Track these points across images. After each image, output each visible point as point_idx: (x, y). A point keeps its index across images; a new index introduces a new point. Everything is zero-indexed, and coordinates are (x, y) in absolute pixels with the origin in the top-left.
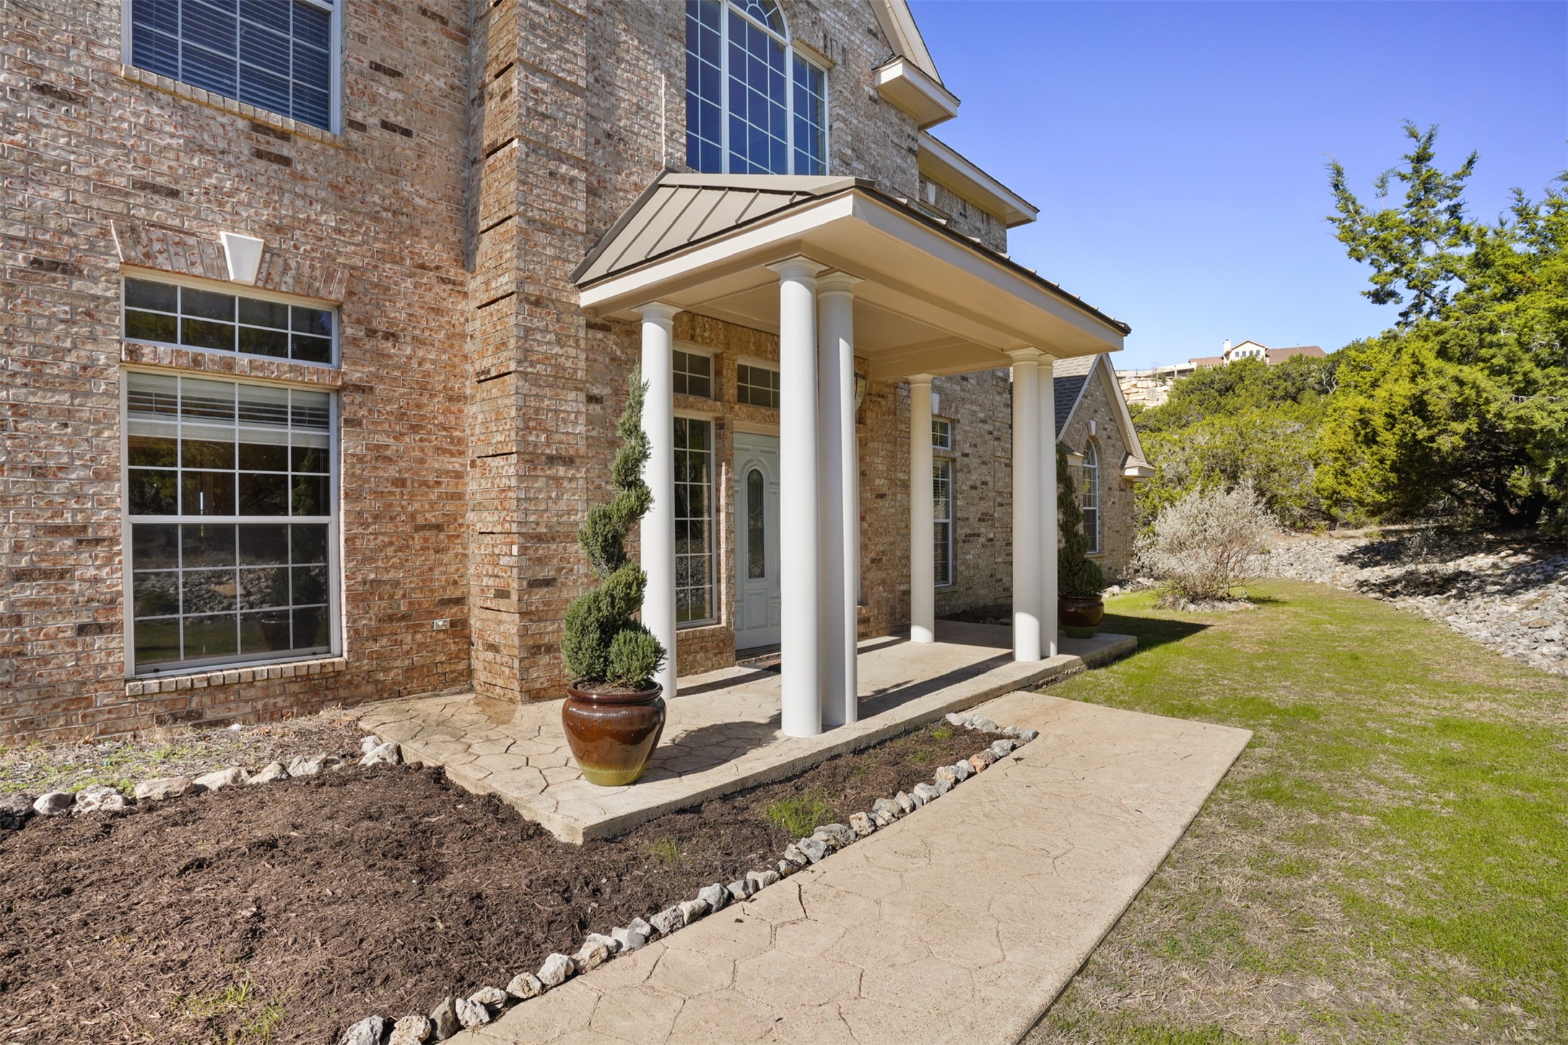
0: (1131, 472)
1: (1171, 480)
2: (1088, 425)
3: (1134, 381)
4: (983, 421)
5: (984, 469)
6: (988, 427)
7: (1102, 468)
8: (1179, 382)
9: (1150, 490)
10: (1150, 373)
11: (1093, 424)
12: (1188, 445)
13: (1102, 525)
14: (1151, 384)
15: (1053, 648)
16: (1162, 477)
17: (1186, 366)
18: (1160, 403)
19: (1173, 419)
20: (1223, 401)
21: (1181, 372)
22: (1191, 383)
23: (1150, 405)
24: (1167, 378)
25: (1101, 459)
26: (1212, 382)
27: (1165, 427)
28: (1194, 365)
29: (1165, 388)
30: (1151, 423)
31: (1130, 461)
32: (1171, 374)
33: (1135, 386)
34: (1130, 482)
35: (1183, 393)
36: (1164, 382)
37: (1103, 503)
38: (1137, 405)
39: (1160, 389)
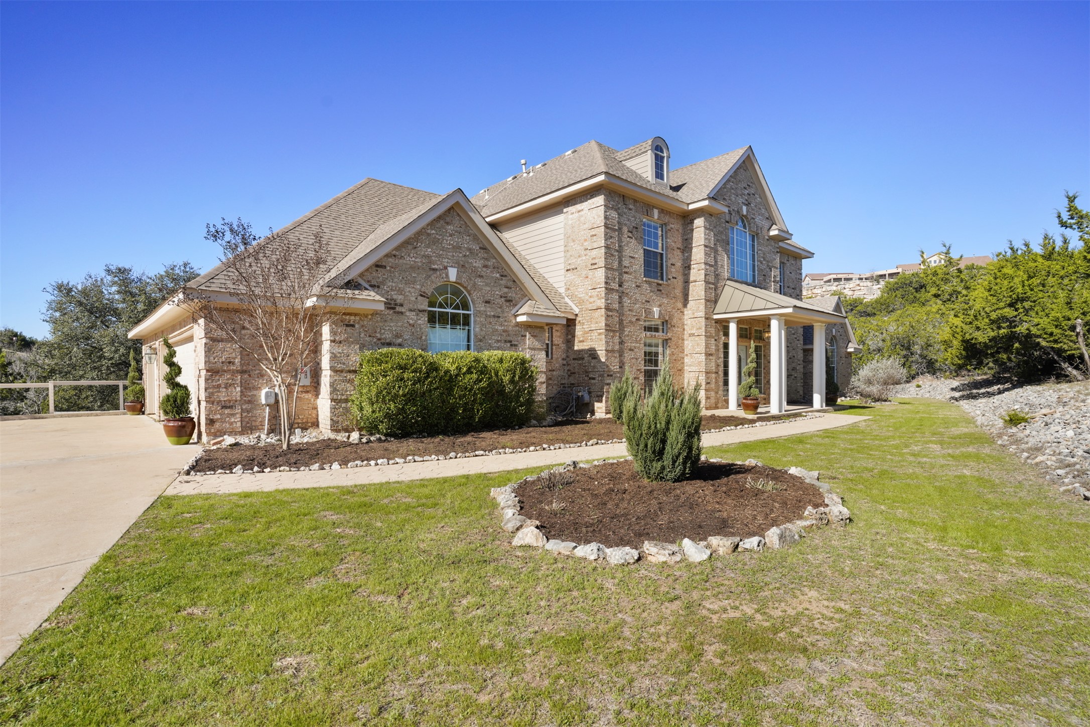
0: (850, 350)
1: (874, 350)
2: (832, 331)
3: (858, 282)
4: (794, 334)
5: (794, 352)
6: (795, 336)
7: (837, 348)
8: (889, 283)
9: (863, 356)
10: (868, 275)
11: (834, 330)
12: (884, 331)
13: (837, 373)
14: (869, 283)
15: (824, 404)
16: (869, 349)
17: (895, 271)
18: (875, 296)
19: (884, 307)
20: (918, 295)
21: (891, 275)
22: (896, 283)
23: (869, 298)
24: (881, 280)
25: (837, 345)
26: (911, 282)
27: (878, 313)
28: (900, 270)
29: (879, 286)
30: (869, 309)
31: (850, 344)
32: (882, 276)
33: (859, 285)
34: (850, 353)
35: (891, 289)
36: (878, 282)
37: (838, 363)
38: (859, 299)
39: (875, 287)
